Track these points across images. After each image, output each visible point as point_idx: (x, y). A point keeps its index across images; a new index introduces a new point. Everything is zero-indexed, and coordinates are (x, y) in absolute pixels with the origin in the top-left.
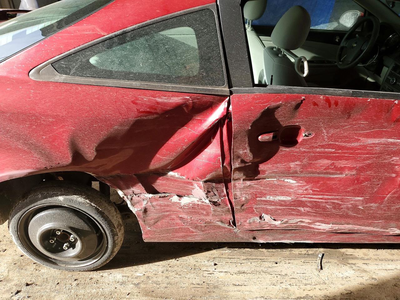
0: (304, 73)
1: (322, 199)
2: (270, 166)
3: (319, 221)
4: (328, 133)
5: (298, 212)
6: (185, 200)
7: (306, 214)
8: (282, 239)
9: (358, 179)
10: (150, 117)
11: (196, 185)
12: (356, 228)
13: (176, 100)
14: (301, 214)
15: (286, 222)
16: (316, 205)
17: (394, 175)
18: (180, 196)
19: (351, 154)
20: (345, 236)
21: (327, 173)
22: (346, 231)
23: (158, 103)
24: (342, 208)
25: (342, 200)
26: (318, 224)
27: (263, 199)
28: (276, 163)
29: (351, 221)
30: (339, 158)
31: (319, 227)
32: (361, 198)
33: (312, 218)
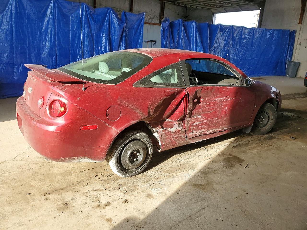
0: (196, 82)
1: (207, 121)
2: (195, 111)
3: (207, 130)
4: (207, 98)
5: (202, 128)
6: (173, 129)
7: (204, 128)
8: (198, 140)
9: (215, 112)
10: (168, 97)
11: (175, 123)
12: (216, 130)
13: (174, 90)
14: (203, 128)
15: (199, 133)
16: (207, 124)
17: (222, 109)
18: (171, 128)
19: (213, 104)
20: (213, 135)
21: (208, 111)
22: (214, 132)
23: (170, 92)
24: (213, 123)
25: (213, 120)
26: (207, 131)
27: (193, 124)
28: (196, 110)
29: (215, 128)
30: (210, 106)
31: (207, 132)
32: (217, 118)
33: (205, 129)
